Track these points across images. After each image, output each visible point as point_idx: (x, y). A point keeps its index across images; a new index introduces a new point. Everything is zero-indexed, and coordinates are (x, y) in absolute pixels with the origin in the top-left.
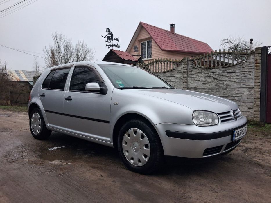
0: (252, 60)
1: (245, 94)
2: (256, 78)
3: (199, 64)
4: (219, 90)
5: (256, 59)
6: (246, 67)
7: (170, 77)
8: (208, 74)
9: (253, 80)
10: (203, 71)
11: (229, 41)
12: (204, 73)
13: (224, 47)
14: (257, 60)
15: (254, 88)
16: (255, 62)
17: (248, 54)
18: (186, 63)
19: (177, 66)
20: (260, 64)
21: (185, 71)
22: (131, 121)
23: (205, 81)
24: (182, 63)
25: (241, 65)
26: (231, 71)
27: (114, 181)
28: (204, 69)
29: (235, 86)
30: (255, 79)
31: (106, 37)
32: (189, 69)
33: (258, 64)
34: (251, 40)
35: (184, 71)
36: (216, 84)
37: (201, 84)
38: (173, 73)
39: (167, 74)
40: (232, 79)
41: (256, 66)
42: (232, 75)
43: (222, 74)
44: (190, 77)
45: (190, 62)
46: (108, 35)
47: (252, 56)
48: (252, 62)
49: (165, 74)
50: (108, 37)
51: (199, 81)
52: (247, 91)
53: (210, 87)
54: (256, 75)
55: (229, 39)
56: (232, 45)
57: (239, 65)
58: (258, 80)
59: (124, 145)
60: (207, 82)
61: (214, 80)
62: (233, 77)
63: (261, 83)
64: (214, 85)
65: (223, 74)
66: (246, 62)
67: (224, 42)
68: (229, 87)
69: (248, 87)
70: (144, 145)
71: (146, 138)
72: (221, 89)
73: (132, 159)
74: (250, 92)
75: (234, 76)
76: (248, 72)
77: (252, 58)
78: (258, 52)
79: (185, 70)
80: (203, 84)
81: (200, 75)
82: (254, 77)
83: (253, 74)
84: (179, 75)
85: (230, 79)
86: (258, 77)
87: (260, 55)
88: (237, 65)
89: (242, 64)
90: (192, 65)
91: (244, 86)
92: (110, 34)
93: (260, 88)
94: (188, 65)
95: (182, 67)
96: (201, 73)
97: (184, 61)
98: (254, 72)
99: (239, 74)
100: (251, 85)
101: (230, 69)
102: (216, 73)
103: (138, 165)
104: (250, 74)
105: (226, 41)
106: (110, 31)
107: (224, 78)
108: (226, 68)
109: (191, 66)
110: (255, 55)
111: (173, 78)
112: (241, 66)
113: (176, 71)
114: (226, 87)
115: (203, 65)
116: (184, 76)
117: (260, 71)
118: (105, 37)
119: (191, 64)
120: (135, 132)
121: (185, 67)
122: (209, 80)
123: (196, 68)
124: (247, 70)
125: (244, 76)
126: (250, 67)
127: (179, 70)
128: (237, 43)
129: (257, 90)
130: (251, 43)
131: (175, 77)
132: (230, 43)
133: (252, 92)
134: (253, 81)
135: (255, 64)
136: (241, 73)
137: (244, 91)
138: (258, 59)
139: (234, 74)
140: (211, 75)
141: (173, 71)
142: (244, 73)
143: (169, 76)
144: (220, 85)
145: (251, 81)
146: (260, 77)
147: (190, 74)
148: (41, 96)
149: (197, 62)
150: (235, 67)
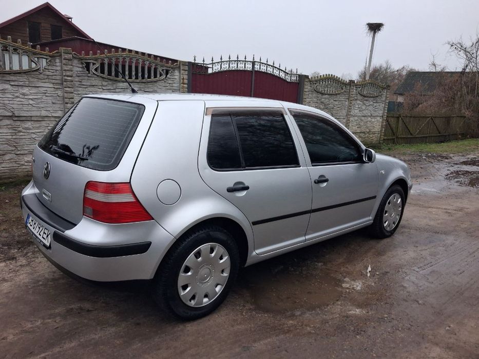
0: (176, 77)
3: (97, 69)
5: (182, 77)
6: (169, 87)
7: (25, 88)
8: (114, 91)
10: (104, 83)
12: (107, 88)
14: (183, 79)
16: (181, 82)
17: (172, 68)
18: (70, 63)
21: (69, 78)
24: (58, 61)
26: (150, 90)
28: (107, 80)
32: (75, 75)
35: (66, 78)
38: (32, 80)
39: (12, 78)
44: (79, 93)
45: (76, 61)
47: (176, 71)
48: (176, 80)
49: (5, 79)
77: (176, 74)
79: (68, 76)
84: (51, 85)
87: (186, 73)
88: (159, 82)
89: (166, 82)
90: (83, 67)
94: (73, 66)
95: (58, 68)
96: (101, 87)
108: (143, 84)
109: (81, 69)
111: (34, 91)
112: (164, 84)
113: (42, 76)
115: (103, 72)
116: (67, 89)
119: (81, 66)
121: (68, 70)
123: (89, 75)
127: (51, 74)
131: (40, 89)
138: (185, 77)
141: (33, 73)
143: (21, 83)
147: (78, 87)
148: (230, 190)
149: (91, 64)
150: (156, 84)
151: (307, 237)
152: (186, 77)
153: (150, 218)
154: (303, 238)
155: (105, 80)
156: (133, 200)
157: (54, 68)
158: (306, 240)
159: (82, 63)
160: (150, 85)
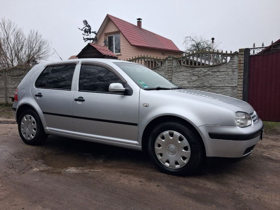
0: (235, 60)
1: (229, 93)
2: (239, 77)
3: (184, 63)
4: (203, 88)
5: (239, 60)
6: (230, 67)
8: (193, 73)
9: (236, 79)
10: (188, 69)
11: (191, 39)
12: (189, 72)
14: (240, 61)
15: (237, 87)
16: (239, 63)
17: (232, 55)
18: (171, 62)
19: (162, 64)
20: (243, 65)
21: (170, 69)
22: (166, 123)
23: (189, 79)
24: (167, 62)
25: (225, 64)
26: (216, 70)
27: (158, 186)
28: (189, 68)
29: (220, 85)
30: (238, 79)
31: (84, 29)
32: (173, 67)
33: (241, 65)
34: (213, 39)
35: (169, 69)
36: (200, 82)
37: (185, 82)
40: (216, 78)
41: (240, 66)
42: (216, 74)
43: (206, 73)
44: (175, 75)
45: (174, 60)
46: (85, 27)
47: (235, 57)
48: (235, 62)
50: (85, 29)
51: (184, 80)
52: (231, 90)
53: (195, 86)
54: (239, 74)
55: (192, 37)
56: (194, 43)
57: (223, 65)
58: (241, 80)
59: (156, 147)
60: (191, 81)
61: (199, 79)
62: (217, 76)
63: (244, 82)
64: (198, 84)
65: (208, 73)
66: (230, 62)
67: (187, 39)
68: (213, 85)
69: (232, 86)
70: (182, 148)
71: (185, 140)
72: (206, 88)
73: (168, 162)
74: (233, 91)
75: (219, 75)
76: (231, 72)
77: (235, 58)
78: (242, 54)
79: (170, 68)
80: (188, 83)
81: (185, 74)
82: (237, 77)
83: (236, 73)
84: (163, 73)
85: (215, 78)
86: (241, 77)
87: (243, 56)
88: (222, 65)
89: (227, 64)
90: (177, 63)
91: (228, 85)
92: (88, 26)
93: (242, 87)
94: (173, 63)
95: (167, 65)
96: (185, 72)
97: (169, 59)
99: (223, 73)
100: (235, 84)
101: (215, 68)
102: (201, 72)
103: (175, 167)
104: (234, 73)
105: (189, 39)
106: (87, 23)
107: (208, 77)
108: (211, 67)
109: (176, 64)
110: (238, 56)
112: (226, 66)
113: (160, 69)
114: (210, 86)
115: (187, 64)
116: (169, 74)
117: (242, 71)
118: (82, 30)
120: (172, 135)
121: (170, 65)
122: (194, 78)
123: (180, 66)
124: (231, 70)
125: (228, 75)
126: (233, 67)
127: (164, 68)
128: (198, 41)
129: (240, 89)
130: (213, 42)
132: (192, 41)
133: (235, 91)
134: (236, 81)
135: (239, 65)
136: (225, 72)
137: (228, 89)
139: (218, 74)
140: (196, 74)
141: (157, 68)
142: (228, 72)
144: (205, 84)
145: (234, 80)
146: (243, 77)
147: (174, 73)
149: (182, 61)
150: (220, 67)
152: (242, 59)
157: (165, 65)
159: (177, 61)
160: (216, 68)
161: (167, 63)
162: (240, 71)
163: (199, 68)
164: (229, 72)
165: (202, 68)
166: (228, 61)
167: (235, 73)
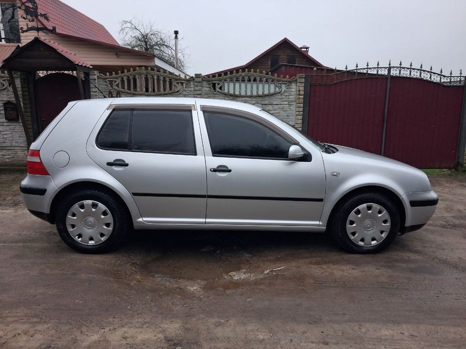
0: (293, 90)
2: (297, 113)
3: (220, 88)
5: (298, 89)
6: (285, 99)
9: (293, 116)
11: (133, 26)
13: (125, 34)
14: (299, 91)
16: (298, 94)
17: (289, 82)
18: (199, 84)
19: (183, 87)
24: (192, 83)
25: (279, 95)
26: (266, 102)
30: (297, 115)
32: (203, 94)
33: (301, 97)
34: (176, 33)
41: (299, 99)
45: (205, 83)
47: (293, 84)
48: (293, 92)
50: (26, 7)
54: (297, 109)
56: (137, 34)
57: (277, 95)
58: (300, 116)
59: (348, 225)
63: (303, 119)
66: (285, 92)
67: (125, 25)
70: (382, 221)
71: (385, 212)
73: (363, 240)
76: (287, 106)
77: (293, 87)
78: (301, 81)
79: (198, 95)
82: (294, 113)
86: (300, 112)
87: (303, 85)
88: (275, 95)
89: (281, 95)
90: (210, 87)
93: (301, 126)
94: (202, 87)
95: (192, 89)
97: (197, 80)
98: (294, 105)
99: (276, 107)
101: (265, 99)
104: (290, 108)
105: (129, 25)
109: (208, 89)
110: (297, 84)
112: (280, 97)
113: (181, 95)
117: (302, 105)
118: (20, 8)
119: (208, 86)
120: (370, 208)
121: (198, 90)
123: (215, 93)
124: (287, 103)
125: (283, 110)
126: (290, 99)
127: (187, 94)
130: (176, 37)
132: (135, 31)
134: (293, 118)
135: (297, 96)
136: (280, 106)
139: (271, 107)
141: (175, 94)
142: (283, 106)
145: (291, 117)
146: (302, 113)
148: (109, 164)
149: (217, 84)
150: (272, 97)
151: (208, 220)
152: (302, 89)
153: (47, 174)
154: (203, 220)
155: (227, 96)
156: (39, 161)
157: (190, 89)
158: (205, 223)
159: (210, 84)
160: (267, 98)
161: (192, 86)
162: (299, 105)
163: (244, 98)
164: (285, 106)
165: (247, 98)
166: (283, 91)
167: (292, 107)
